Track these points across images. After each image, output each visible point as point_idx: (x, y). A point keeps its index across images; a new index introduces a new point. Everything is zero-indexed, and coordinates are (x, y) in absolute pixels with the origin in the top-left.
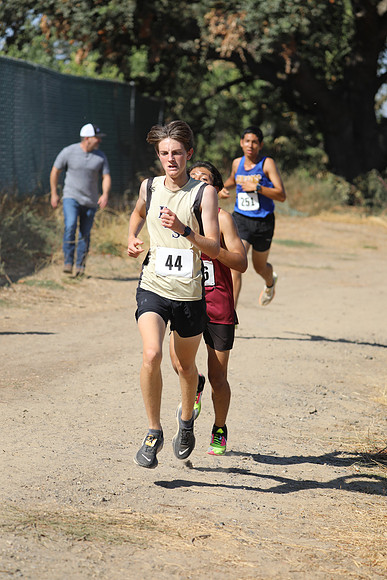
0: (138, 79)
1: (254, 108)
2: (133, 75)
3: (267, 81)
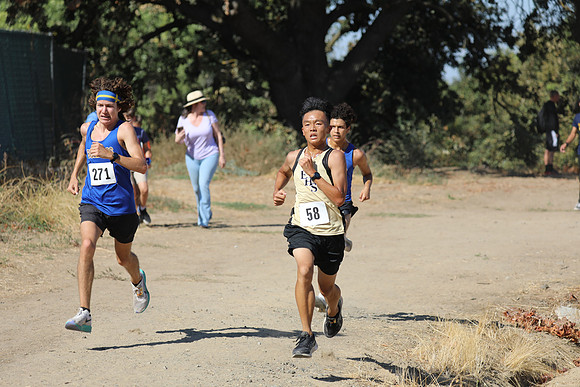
0: (55, 28)
1: (189, 57)
2: (50, 24)
3: (203, 24)
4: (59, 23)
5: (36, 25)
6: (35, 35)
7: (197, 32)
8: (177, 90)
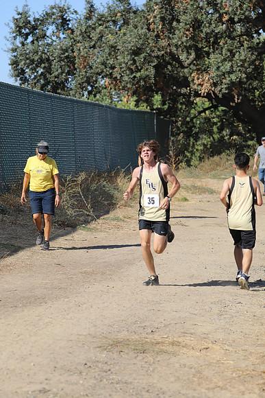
0: (157, 109)
1: (219, 122)
2: (155, 107)
3: (225, 107)
4: (159, 107)
5: (148, 107)
6: (148, 112)
7: (222, 110)
8: (213, 138)
